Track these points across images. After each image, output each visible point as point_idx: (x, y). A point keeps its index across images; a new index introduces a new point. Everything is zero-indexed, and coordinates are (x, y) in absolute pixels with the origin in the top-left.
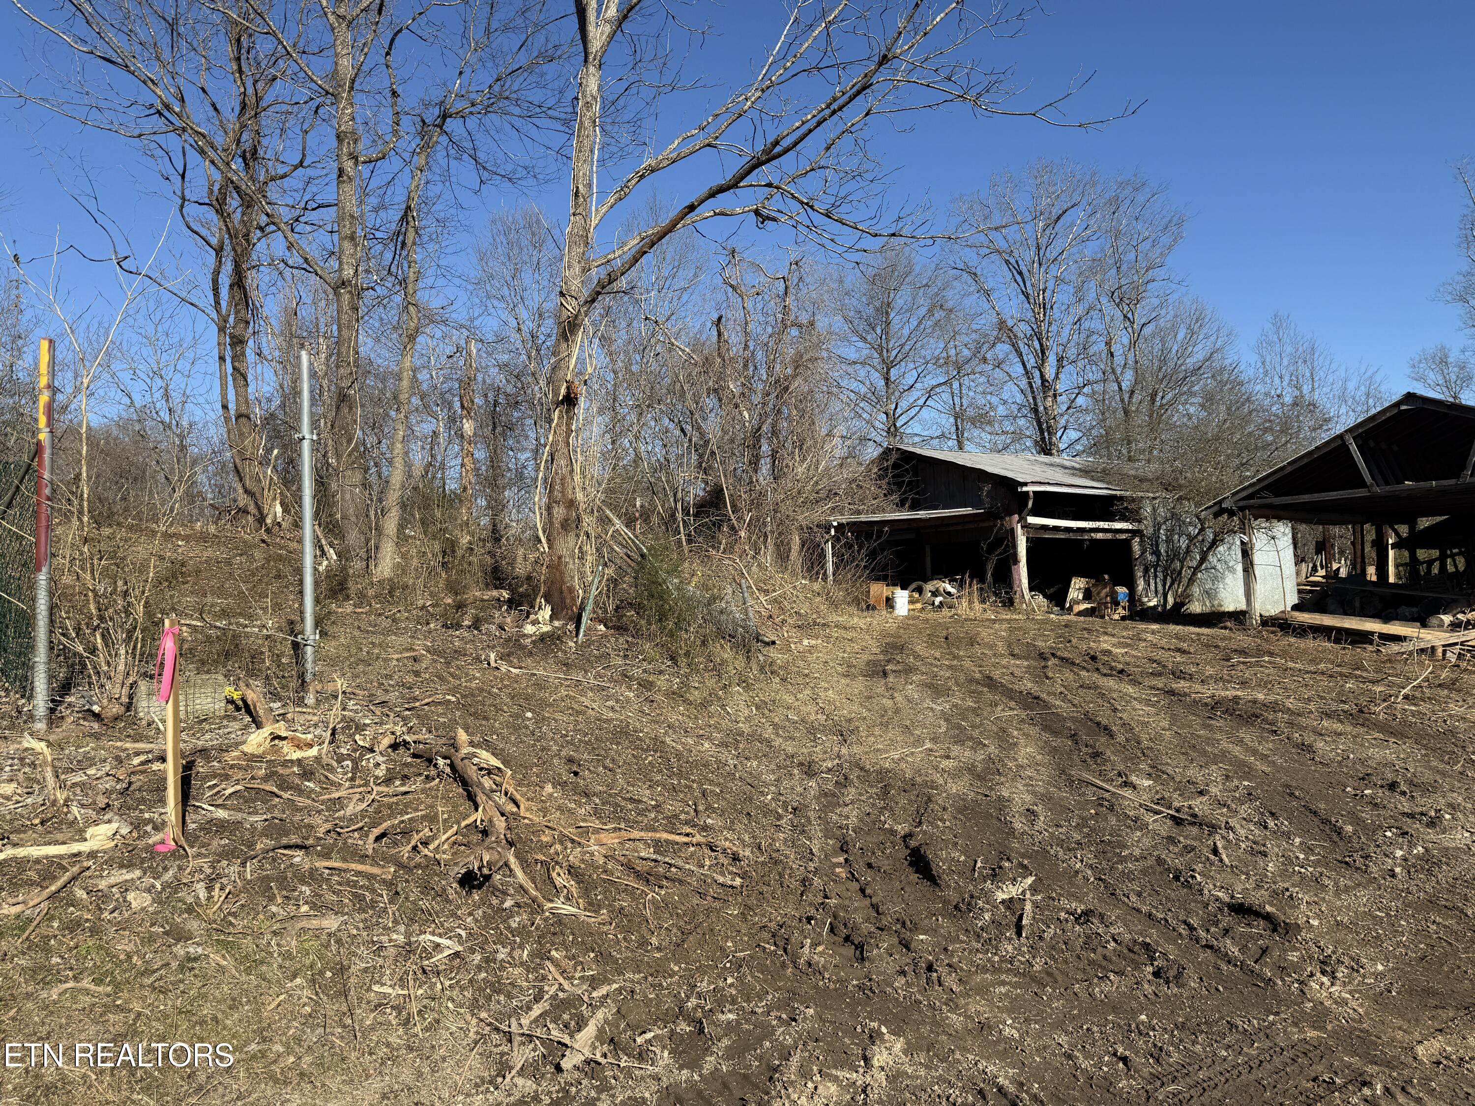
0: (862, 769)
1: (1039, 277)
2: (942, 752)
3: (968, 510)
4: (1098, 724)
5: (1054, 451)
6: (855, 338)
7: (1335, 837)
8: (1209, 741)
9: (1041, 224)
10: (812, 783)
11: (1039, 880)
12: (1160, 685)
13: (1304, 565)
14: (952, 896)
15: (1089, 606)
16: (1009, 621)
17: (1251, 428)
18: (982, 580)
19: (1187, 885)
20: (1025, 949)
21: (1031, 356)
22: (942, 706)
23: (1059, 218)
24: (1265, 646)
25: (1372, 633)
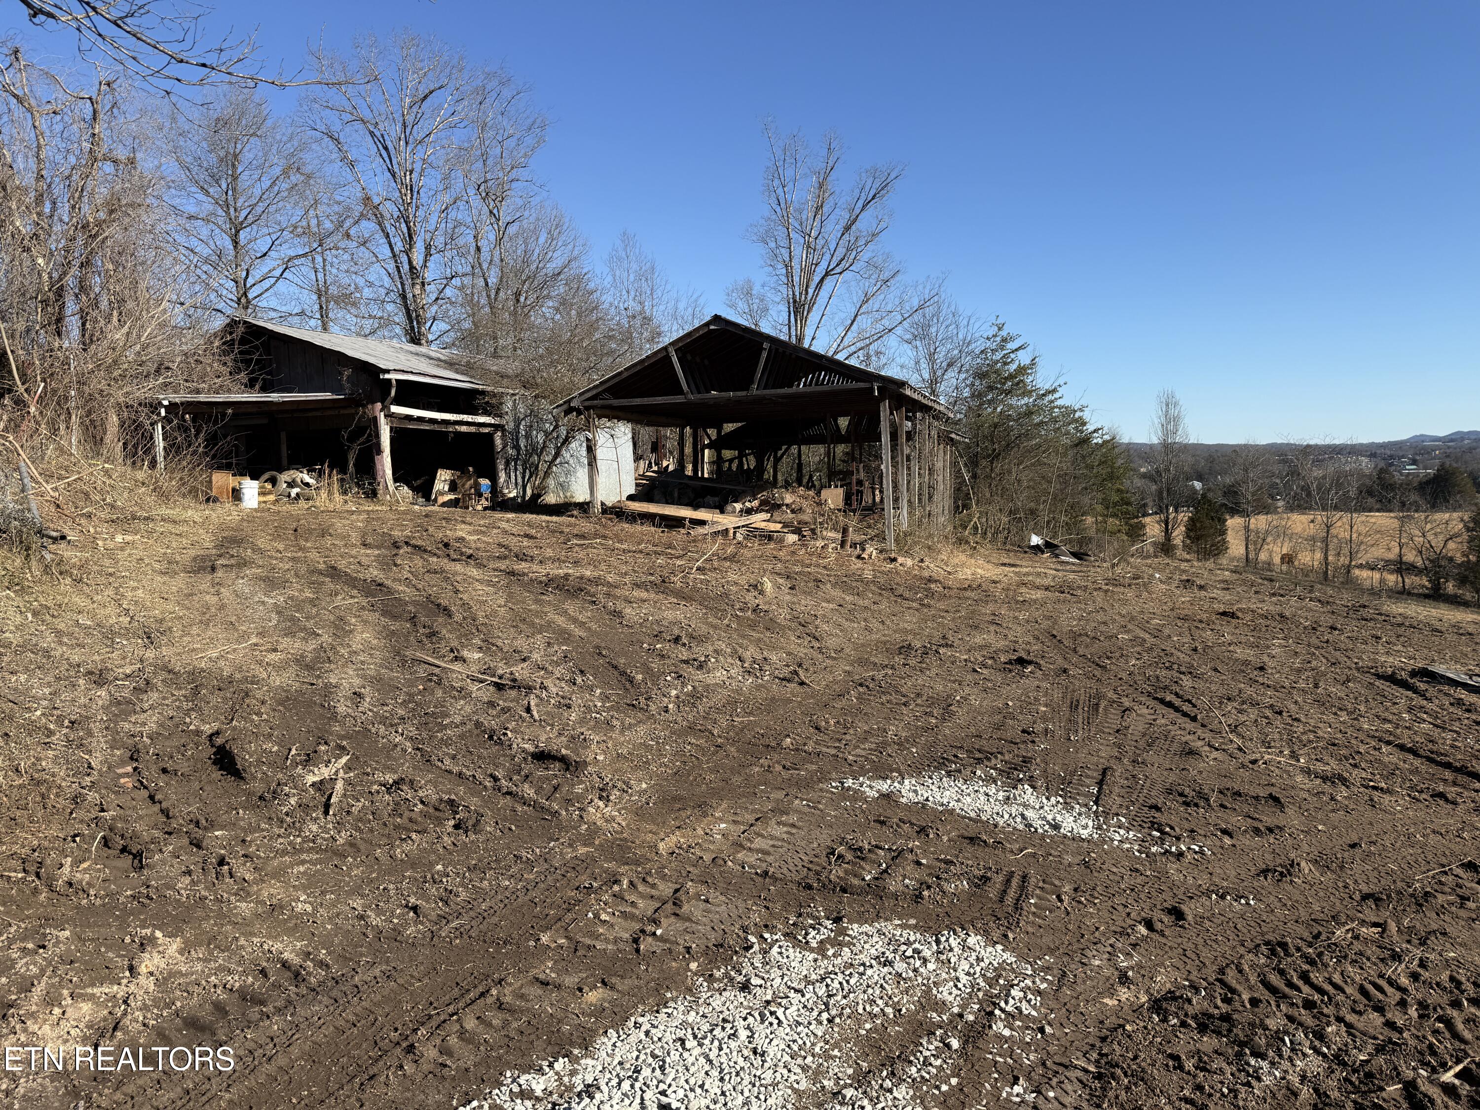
0: (169, 672)
1: (404, 156)
2: (269, 646)
3: (327, 396)
4: (439, 605)
5: (423, 342)
6: (194, 189)
7: (628, 685)
8: (537, 614)
9: (408, 100)
10: (103, 693)
11: (355, 758)
12: (504, 567)
13: (642, 462)
14: (258, 787)
15: (453, 497)
16: (368, 512)
17: (597, 336)
18: (343, 470)
19: (500, 743)
20: (330, 826)
21: (398, 239)
22: (278, 598)
23: (425, 97)
24: (603, 531)
25: (684, 519)
